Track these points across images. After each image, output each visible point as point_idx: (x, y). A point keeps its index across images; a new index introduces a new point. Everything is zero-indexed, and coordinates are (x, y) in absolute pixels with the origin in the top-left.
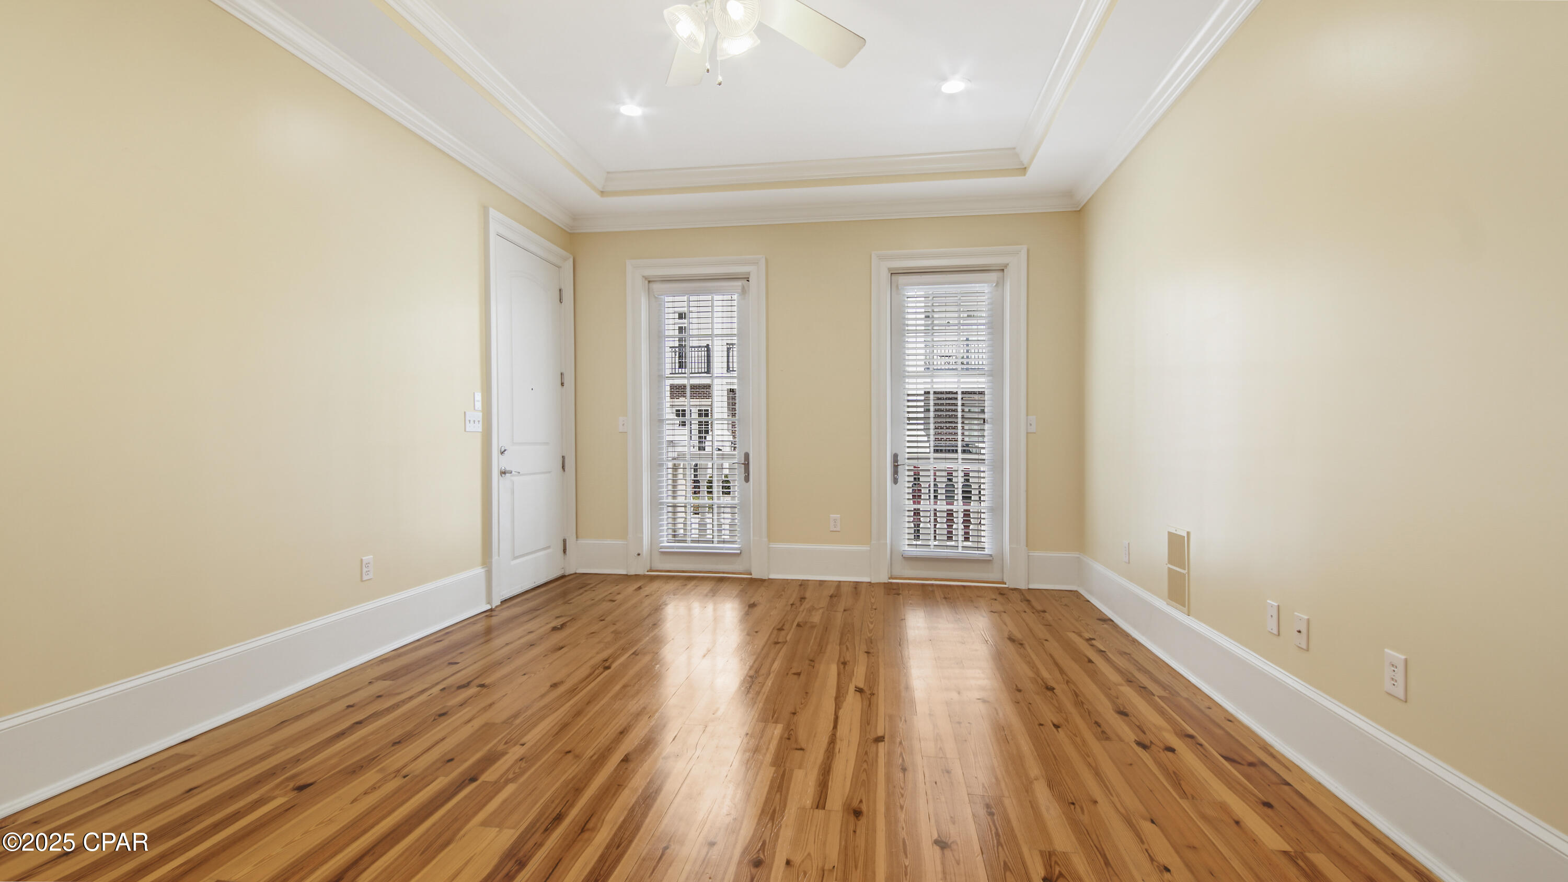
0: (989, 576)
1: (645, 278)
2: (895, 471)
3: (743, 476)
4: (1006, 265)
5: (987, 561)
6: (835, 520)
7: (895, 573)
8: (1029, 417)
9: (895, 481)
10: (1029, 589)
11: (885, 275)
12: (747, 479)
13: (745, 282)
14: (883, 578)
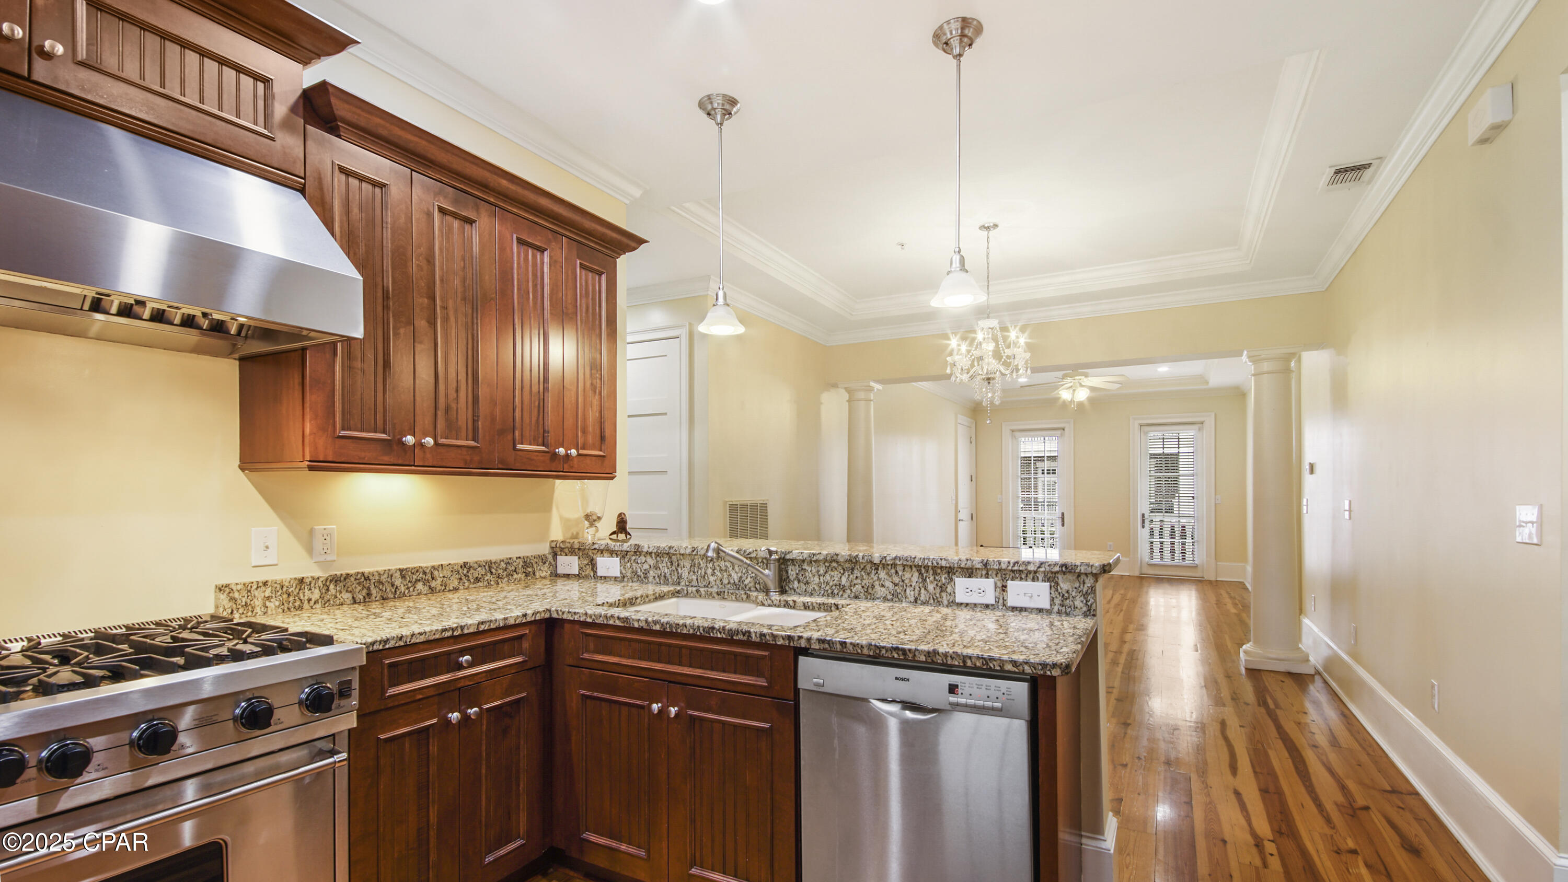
0: (1198, 574)
1: (1011, 430)
2: (1143, 522)
3: (1061, 524)
4: (1204, 421)
5: (1196, 567)
6: (1110, 546)
7: (1143, 572)
8: (1217, 496)
9: (1143, 527)
10: (1217, 581)
11: (1137, 426)
12: (1063, 525)
13: (1062, 431)
14: (1137, 574)
